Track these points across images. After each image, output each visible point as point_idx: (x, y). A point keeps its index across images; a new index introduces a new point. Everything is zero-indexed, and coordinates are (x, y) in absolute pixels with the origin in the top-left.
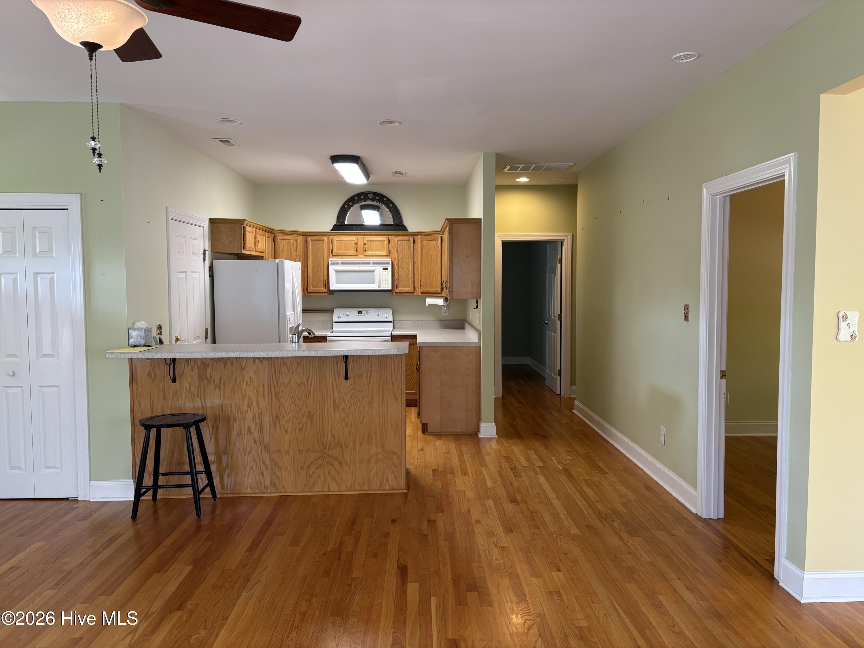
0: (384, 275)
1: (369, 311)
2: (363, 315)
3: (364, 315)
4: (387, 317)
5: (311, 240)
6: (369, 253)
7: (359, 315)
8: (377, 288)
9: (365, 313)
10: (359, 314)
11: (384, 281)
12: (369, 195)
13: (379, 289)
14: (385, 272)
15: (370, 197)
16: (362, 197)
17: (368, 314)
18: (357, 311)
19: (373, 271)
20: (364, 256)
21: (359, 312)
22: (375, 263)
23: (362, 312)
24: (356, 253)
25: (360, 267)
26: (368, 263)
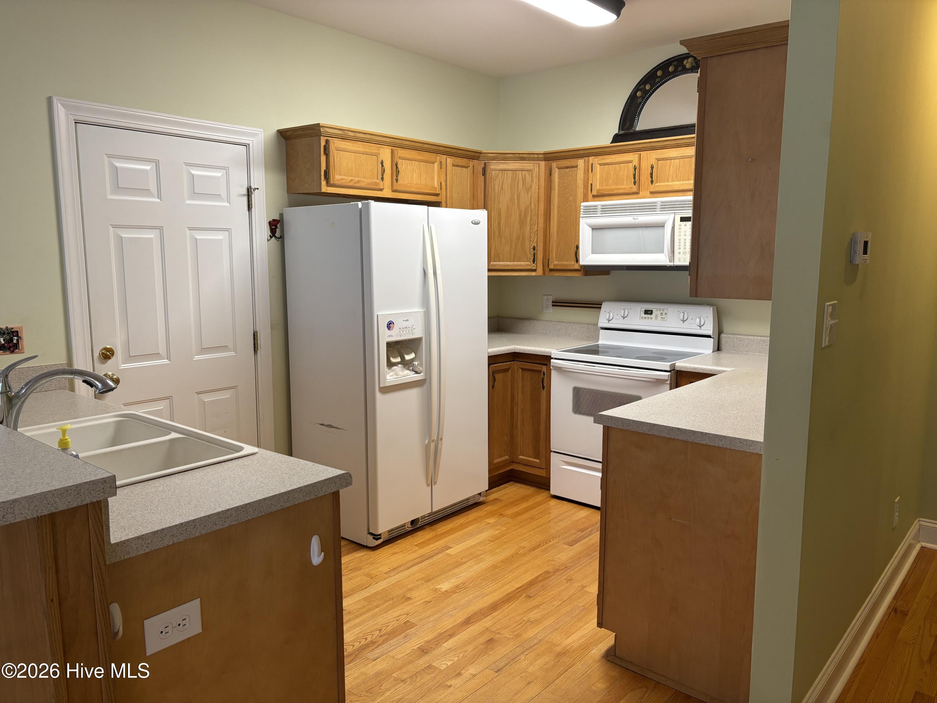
0: (683, 234)
1: (665, 311)
2: (654, 318)
3: (656, 317)
4: (700, 326)
5: (559, 168)
6: (660, 185)
7: (645, 318)
8: (668, 263)
9: (659, 313)
10: (646, 316)
11: (682, 247)
12: (685, 62)
13: (671, 264)
14: (685, 225)
15: (688, 66)
16: (671, 69)
17: (664, 316)
18: (644, 310)
19: (661, 226)
20: (651, 193)
21: (647, 312)
22: (665, 207)
23: (652, 311)
24: (635, 189)
25: (635, 218)
26: (651, 208)
